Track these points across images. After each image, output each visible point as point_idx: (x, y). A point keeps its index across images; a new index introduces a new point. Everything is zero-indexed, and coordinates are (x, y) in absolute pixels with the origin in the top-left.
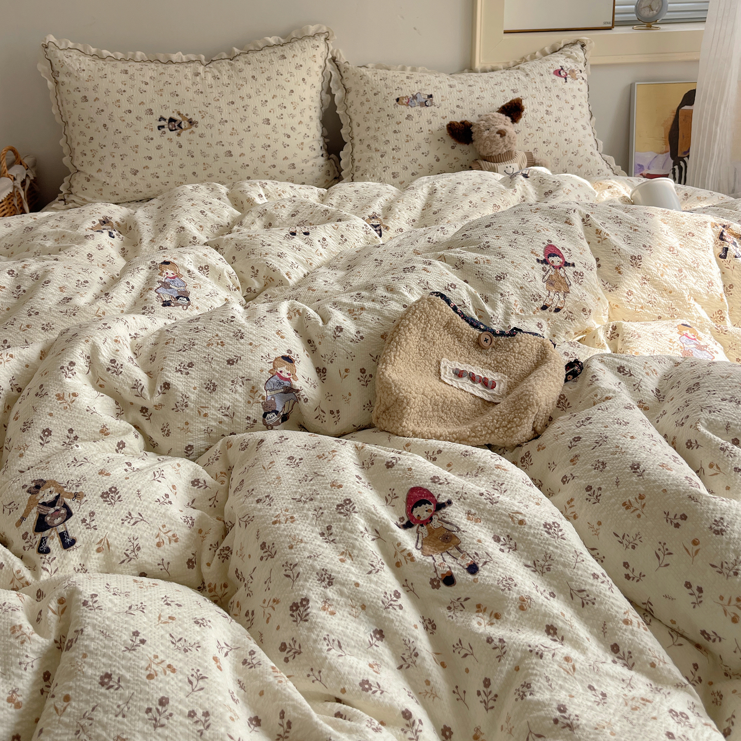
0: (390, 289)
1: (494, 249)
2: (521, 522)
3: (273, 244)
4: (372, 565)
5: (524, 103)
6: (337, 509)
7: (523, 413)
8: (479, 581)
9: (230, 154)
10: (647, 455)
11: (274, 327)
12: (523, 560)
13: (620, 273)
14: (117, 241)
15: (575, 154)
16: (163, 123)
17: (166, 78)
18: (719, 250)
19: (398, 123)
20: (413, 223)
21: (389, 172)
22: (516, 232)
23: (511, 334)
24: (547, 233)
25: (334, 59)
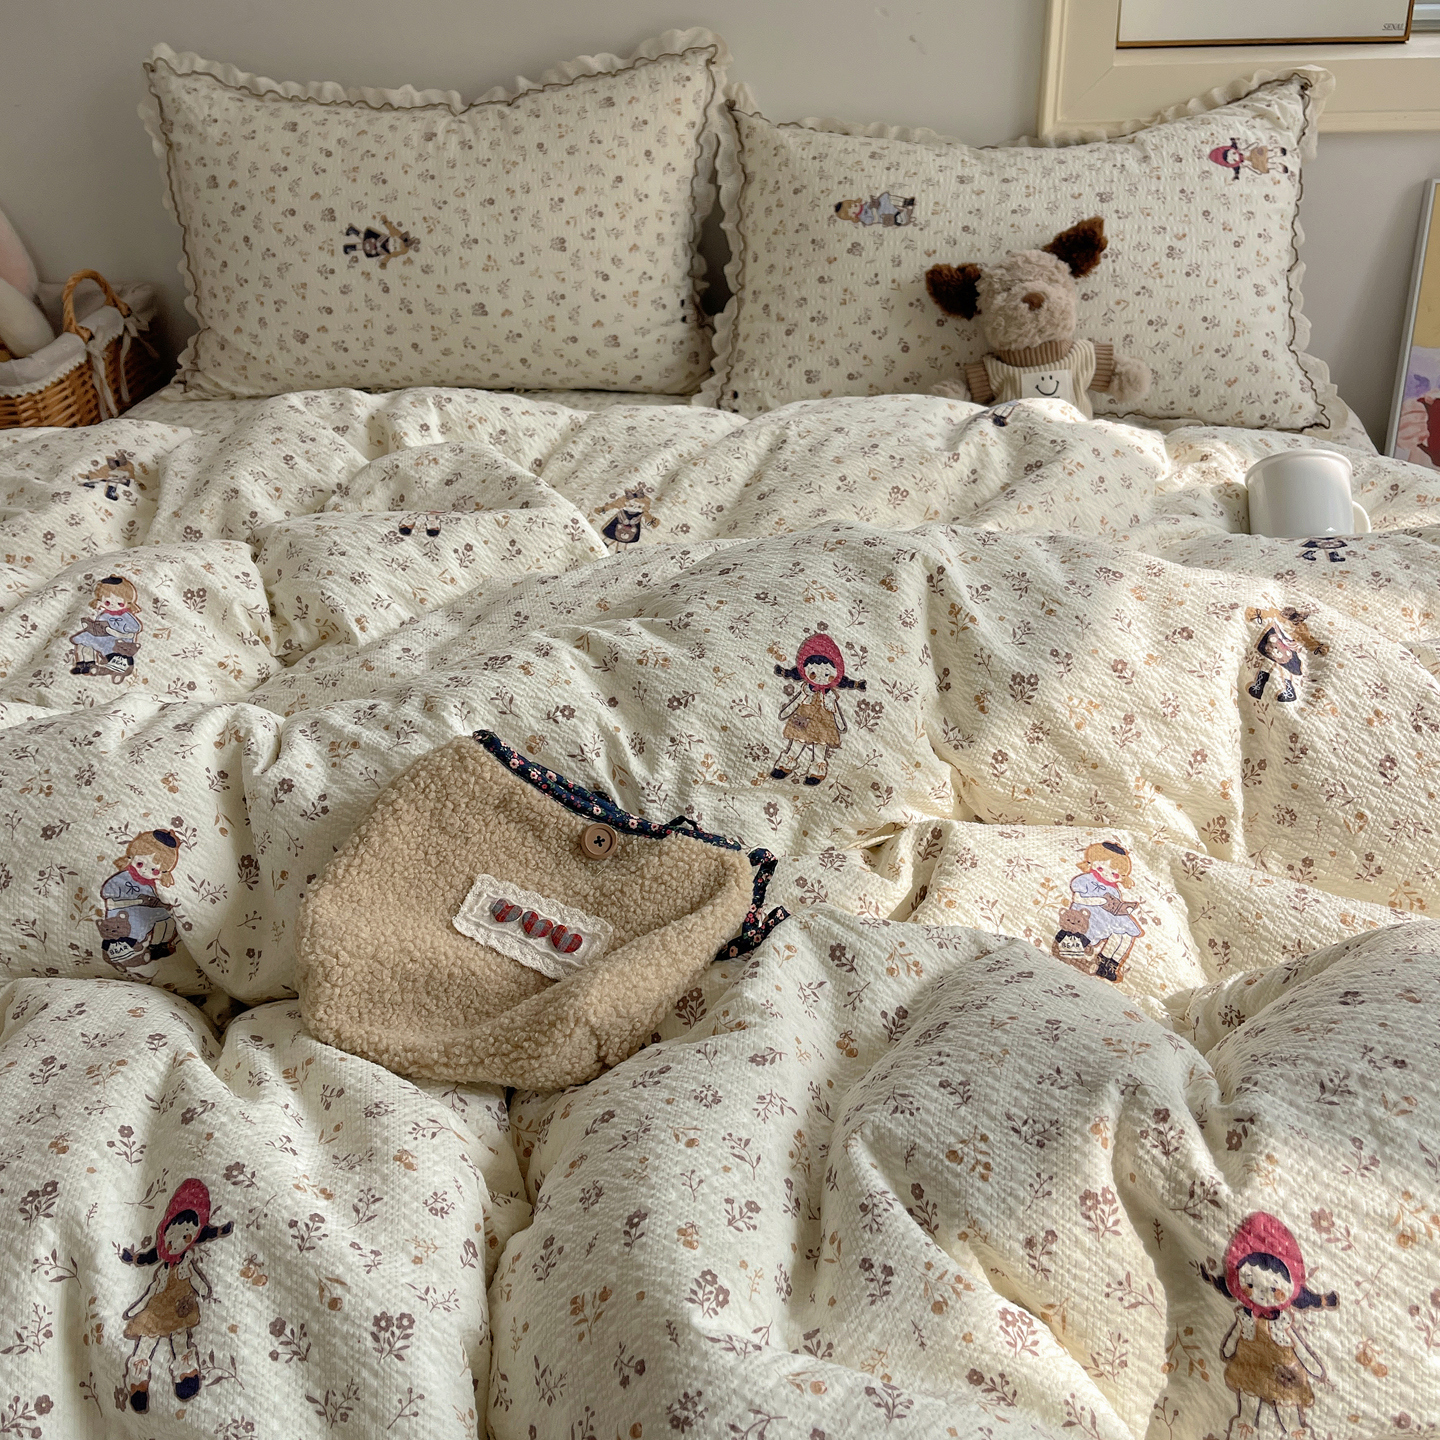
0: (430, 705)
1: (695, 632)
2: (335, 1304)
3: (351, 551)
4: (19, 1336)
6: (24, 1200)
7: (544, 1034)
8: (187, 1416)
9: (481, 309)
10: (682, 1197)
11: (163, 767)
12: (309, 1385)
13: (982, 709)
14: (121, 508)
15: (1223, 353)
16: (353, 239)
18: (1251, 677)
19: (832, 261)
20: (718, 515)
21: (800, 368)
22: (762, 597)
23: (661, 833)
24: (828, 606)
25: (730, 106)
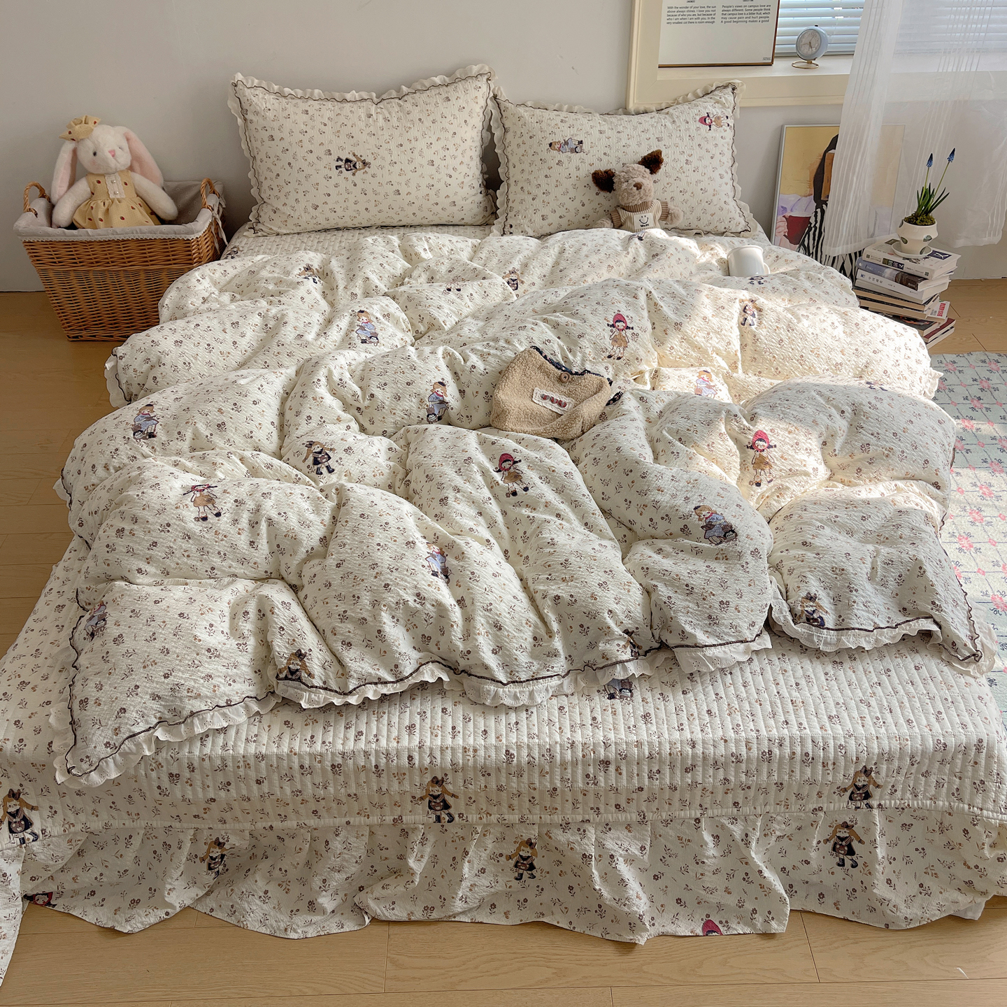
0: (507, 342)
1: (581, 315)
2: (554, 471)
3: (434, 298)
4: (479, 485)
5: (663, 156)
6: (464, 461)
8: (528, 494)
9: (398, 192)
11: (434, 364)
12: (551, 487)
13: (666, 334)
14: (319, 285)
15: (709, 203)
16: (340, 163)
17: (342, 119)
18: (741, 319)
19: (550, 168)
20: (544, 279)
21: (539, 214)
22: (598, 303)
23: (582, 374)
24: (619, 305)
25: (495, 97)
